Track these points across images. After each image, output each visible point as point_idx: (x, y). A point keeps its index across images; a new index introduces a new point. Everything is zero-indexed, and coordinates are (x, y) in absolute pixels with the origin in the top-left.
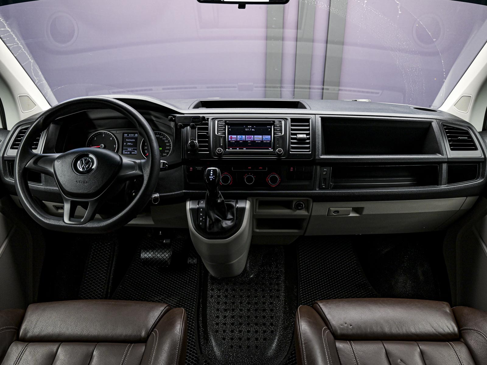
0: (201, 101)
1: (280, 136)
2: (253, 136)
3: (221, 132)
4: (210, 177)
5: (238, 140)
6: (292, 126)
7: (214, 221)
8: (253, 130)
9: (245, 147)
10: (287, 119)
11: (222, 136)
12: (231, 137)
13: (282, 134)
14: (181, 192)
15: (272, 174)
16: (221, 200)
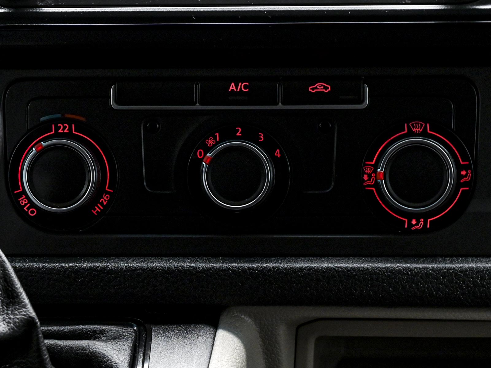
15: (409, 128)
16: (10, 318)
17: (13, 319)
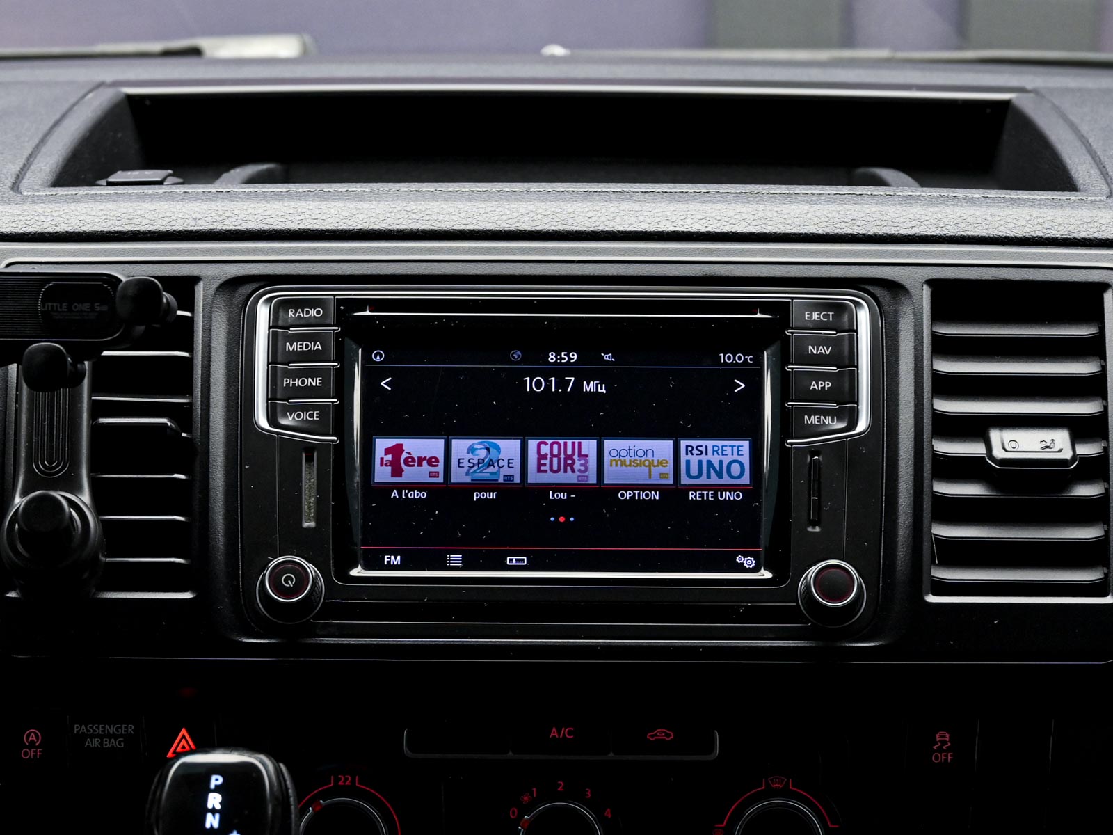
0: (130, 98)
1: (839, 446)
2: (589, 446)
3: (304, 408)
5: (459, 476)
6: (944, 347)
8: (590, 387)
9: (517, 542)
10: (895, 288)
11: (309, 449)
12: (396, 451)
13: (853, 424)
15: (767, 783)
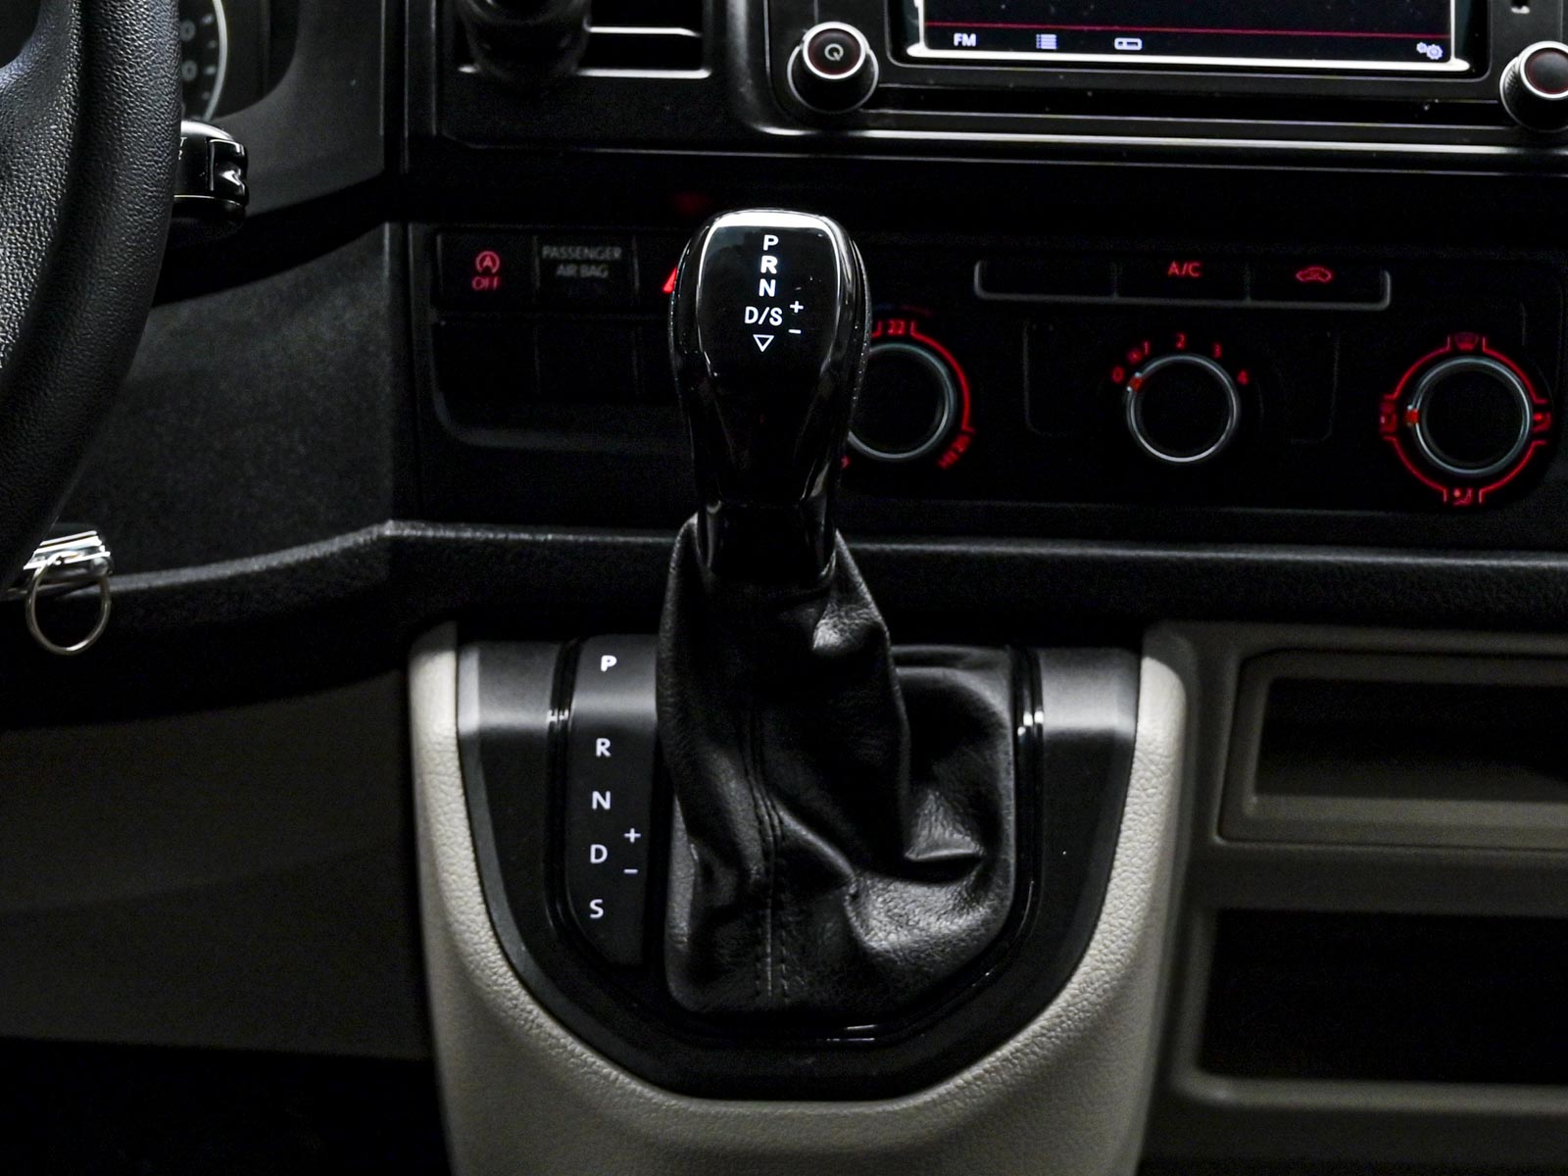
4: (752, 316)
7: (755, 867)
14: (360, 538)
15: (1453, 343)
16: (844, 624)
17: (850, 625)
